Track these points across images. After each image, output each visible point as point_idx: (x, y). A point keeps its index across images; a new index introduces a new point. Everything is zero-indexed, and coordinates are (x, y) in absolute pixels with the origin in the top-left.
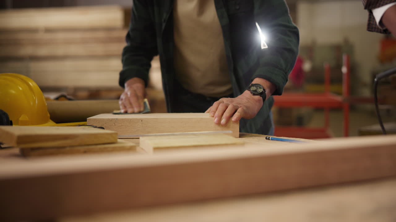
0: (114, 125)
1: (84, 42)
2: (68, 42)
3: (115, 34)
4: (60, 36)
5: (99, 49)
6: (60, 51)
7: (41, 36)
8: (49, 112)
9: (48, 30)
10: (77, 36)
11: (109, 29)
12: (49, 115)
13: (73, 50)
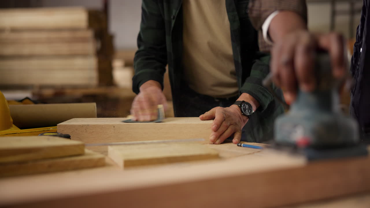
0: (85, 131)
1: (49, 41)
2: (34, 42)
3: (80, 34)
4: (26, 36)
5: (64, 48)
6: (26, 50)
7: (7, 35)
8: (11, 117)
9: (14, 30)
10: (43, 36)
11: (73, 30)
12: (12, 120)
13: (39, 49)
